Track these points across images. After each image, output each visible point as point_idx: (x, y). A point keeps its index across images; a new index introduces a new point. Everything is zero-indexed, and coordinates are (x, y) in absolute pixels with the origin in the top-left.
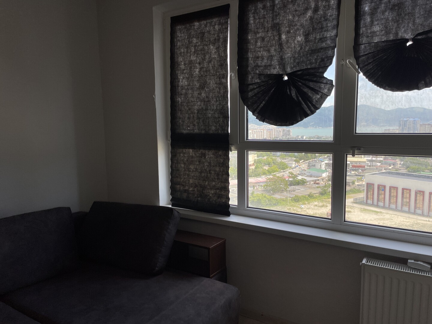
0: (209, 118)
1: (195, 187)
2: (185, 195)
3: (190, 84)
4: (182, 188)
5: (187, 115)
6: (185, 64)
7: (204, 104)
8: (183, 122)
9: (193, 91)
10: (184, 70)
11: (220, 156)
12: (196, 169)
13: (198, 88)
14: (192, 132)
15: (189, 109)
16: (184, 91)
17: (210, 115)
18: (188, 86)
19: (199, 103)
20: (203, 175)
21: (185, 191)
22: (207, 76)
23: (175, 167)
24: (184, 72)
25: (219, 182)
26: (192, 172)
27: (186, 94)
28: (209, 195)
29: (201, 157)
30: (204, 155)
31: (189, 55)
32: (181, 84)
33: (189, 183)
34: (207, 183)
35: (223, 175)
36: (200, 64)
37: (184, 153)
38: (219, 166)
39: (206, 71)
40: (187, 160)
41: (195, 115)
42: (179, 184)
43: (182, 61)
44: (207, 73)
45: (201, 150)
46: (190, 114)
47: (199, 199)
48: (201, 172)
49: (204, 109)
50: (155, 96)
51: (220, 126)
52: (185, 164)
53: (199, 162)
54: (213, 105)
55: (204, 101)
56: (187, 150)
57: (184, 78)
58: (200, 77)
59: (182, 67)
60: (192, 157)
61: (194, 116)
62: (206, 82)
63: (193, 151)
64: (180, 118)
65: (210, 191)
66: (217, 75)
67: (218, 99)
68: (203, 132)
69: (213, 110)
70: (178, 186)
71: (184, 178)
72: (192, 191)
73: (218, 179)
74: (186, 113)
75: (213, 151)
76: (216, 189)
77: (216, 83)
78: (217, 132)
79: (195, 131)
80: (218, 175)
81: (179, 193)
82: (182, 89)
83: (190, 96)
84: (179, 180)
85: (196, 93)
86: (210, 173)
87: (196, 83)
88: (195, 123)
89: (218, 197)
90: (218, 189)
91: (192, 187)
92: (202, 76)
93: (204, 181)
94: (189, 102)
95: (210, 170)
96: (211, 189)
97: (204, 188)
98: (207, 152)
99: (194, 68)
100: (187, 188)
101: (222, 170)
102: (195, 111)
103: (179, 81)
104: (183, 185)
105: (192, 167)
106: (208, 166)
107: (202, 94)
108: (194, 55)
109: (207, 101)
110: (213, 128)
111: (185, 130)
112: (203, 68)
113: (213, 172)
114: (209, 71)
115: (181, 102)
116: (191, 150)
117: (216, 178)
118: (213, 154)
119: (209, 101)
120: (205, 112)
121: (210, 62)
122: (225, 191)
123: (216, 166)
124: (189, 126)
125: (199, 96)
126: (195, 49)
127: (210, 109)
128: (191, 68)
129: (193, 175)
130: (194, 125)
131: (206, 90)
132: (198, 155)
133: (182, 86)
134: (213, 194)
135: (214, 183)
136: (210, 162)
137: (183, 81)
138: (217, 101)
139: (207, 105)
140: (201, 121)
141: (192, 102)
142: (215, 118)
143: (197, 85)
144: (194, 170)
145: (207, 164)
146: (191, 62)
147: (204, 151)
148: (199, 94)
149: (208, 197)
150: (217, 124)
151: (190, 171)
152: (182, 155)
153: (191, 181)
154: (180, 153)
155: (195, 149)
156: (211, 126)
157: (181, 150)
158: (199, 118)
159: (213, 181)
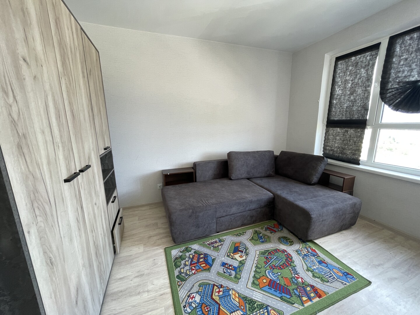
0: (354, 110)
1: (338, 148)
2: (331, 153)
3: (343, 92)
4: (330, 148)
6: (341, 82)
7: (352, 103)
8: (336, 113)
9: (345, 96)
11: (359, 132)
12: (341, 139)
13: (349, 94)
14: (341, 119)
15: (341, 106)
16: (339, 97)
17: (355, 109)
18: (342, 94)
19: (348, 103)
20: (345, 142)
21: (332, 150)
22: (356, 87)
23: (327, 137)
24: (341, 86)
25: (355, 147)
26: (338, 140)
27: (340, 98)
28: (347, 153)
29: (345, 132)
30: (347, 131)
31: (345, 76)
32: (337, 93)
33: (335, 146)
34: (346, 147)
35: (359, 142)
36: (352, 81)
37: (334, 130)
38: (357, 137)
39: (356, 84)
40: (335, 134)
41: (344, 110)
42: (329, 146)
43: (339, 81)
44: (356, 86)
45: (345, 129)
46: (341, 109)
47: (340, 155)
48: (343, 141)
49: (351, 106)
50: (319, 101)
51: (361, 115)
52: (333, 136)
53: (343, 135)
54: (358, 103)
55: (352, 101)
56: (336, 129)
57: (340, 90)
59: (340, 84)
60: (339, 132)
61: (343, 110)
62: (355, 90)
63: (340, 129)
64: (334, 112)
65: (348, 151)
66: (364, 85)
67: (362, 100)
68: (349, 119)
69: (357, 106)
70: (328, 147)
71: (332, 144)
72: (336, 150)
73: (354, 145)
74: (338, 109)
75: (354, 129)
76: (352, 150)
77: (362, 91)
78: (358, 118)
79: (343, 118)
80: (355, 142)
81: (328, 151)
82: (338, 96)
83: (342, 99)
84: (328, 144)
85: (347, 98)
86: (350, 141)
87: (348, 92)
88: (344, 114)
89: (353, 155)
90: (354, 150)
91: (336, 148)
92: (353, 87)
93: (345, 146)
94: (341, 103)
95: (350, 140)
96: (349, 150)
97: (344, 149)
98: (349, 130)
99: (348, 84)
100: (333, 148)
101: (358, 139)
102: (345, 107)
103: (336, 92)
104: (331, 147)
105: (338, 138)
106: (349, 137)
107: (351, 98)
108: (349, 76)
109: (354, 101)
110: (356, 116)
111: (336, 118)
113: (352, 141)
114: (358, 84)
115: (336, 103)
116: (339, 129)
117: (354, 144)
118: (353, 131)
119: (355, 101)
120: (351, 107)
121: (360, 78)
122: (359, 151)
123: (355, 137)
124: (339, 116)
125: (349, 99)
126: (350, 73)
127: (355, 106)
128: (346, 83)
129: (338, 142)
130: (343, 115)
131: (354, 95)
132: (343, 131)
133: (338, 94)
134: (350, 153)
135: (351, 147)
136: (351, 135)
137: (338, 91)
138: (361, 101)
139: (354, 103)
140: (348, 112)
141: (343, 102)
142: (359, 110)
143: (348, 93)
144: (339, 139)
145: (349, 136)
146: (346, 80)
147: (347, 129)
148: (349, 98)
149: (346, 154)
150: (359, 114)
151: (336, 140)
152: (332, 131)
153: (336, 145)
154: (331, 130)
155: (342, 128)
156: (355, 115)
157: (332, 128)
158: (346, 111)
159: (351, 145)
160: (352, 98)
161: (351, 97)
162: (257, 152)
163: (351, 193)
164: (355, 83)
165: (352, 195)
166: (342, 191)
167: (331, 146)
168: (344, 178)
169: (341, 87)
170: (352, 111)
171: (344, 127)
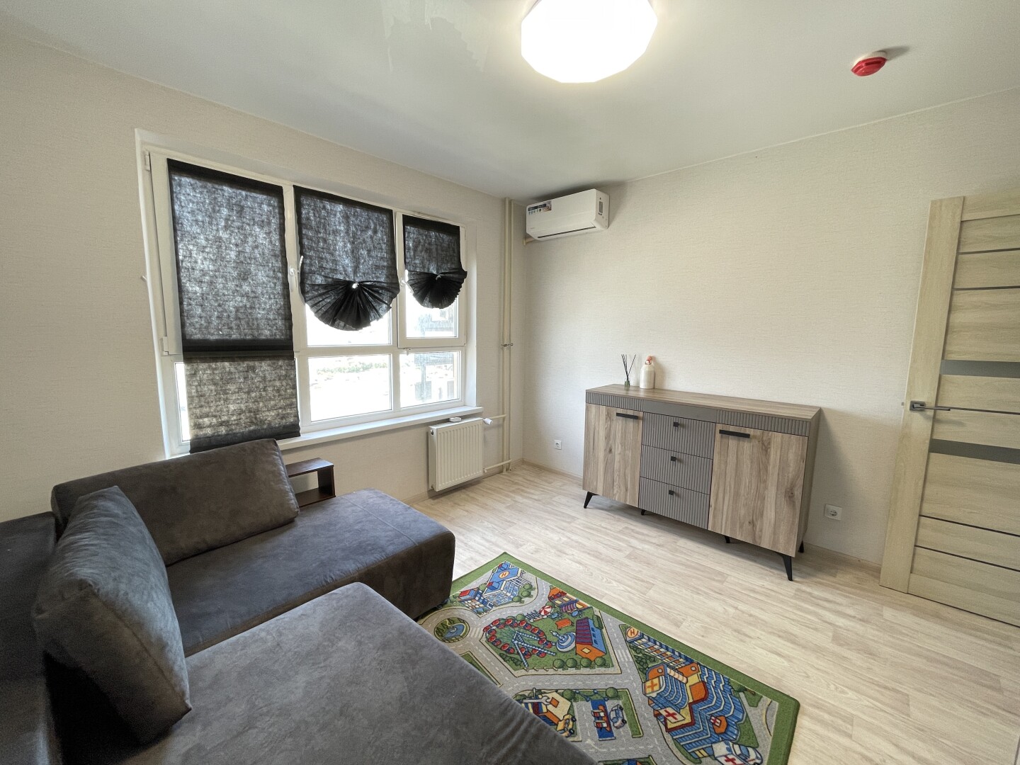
0: (257, 319)
1: (241, 414)
2: (223, 430)
3: (219, 269)
4: (214, 421)
5: (216, 313)
6: (206, 239)
7: (248, 301)
8: (209, 323)
11: (281, 366)
12: (240, 389)
13: (235, 277)
14: (227, 338)
15: (219, 305)
17: (259, 315)
18: (216, 271)
19: (238, 298)
20: (253, 395)
21: (221, 424)
22: (251, 264)
24: (206, 250)
25: (280, 400)
26: (232, 394)
27: (212, 282)
28: (267, 419)
29: (247, 371)
31: (214, 228)
32: (199, 266)
33: (228, 411)
34: (261, 404)
36: (237, 245)
37: (213, 369)
38: (279, 379)
39: (249, 258)
40: (221, 379)
41: (233, 315)
43: (198, 234)
44: (251, 261)
45: (246, 362)
46: (222, 311)
49: (248, 306)
50: (146, 277)
51: (277, 329)
53: (245, 378)
54: (265, 303)
55: (248, 297)
56: (218, 364)
57: (205, 259)
58: (239, 263)
59: (202, 242)
60: (231, 372)
61: (229, 316)
62: (250, 271)
63: (230, 365)
64: (200, 317)
65: (267, 413)
66: (268, 266)
67: (272, 296)
69: (264, 309)
71: (217, 406)
72: (235, 420)
73: (279, 396)
74: (214, 311)
75: (269, 362)
76: (277, 409)
77: (268, 276)
78: (272, 337)
79: (234, 336)
80: (279, 391)
81: (209, 429)
82: (203, 275)
83: (220, 286)
85: (231, 285)
86: (265, 390)
87: (230, 270)
88: (233, 325)
89: (282, 418)
90: (280, 408)
91: (233, 415)
92: (242, 262)
93: (257, 403)
96: (269, 411)
97: (257, 411)
98: (257, 363)
99: (226, 249)
100: (224, 418)
102: (231, 308)
104: (217, 416)
105: (232, 387)
106: (260, 382)
107: (244, 287)
109: (253, 298)
110: (266, 332)
111: (213, 334)
112: (243, 252)
113: (270, 389)
114: (255, 258)
115: (203, 294)
116: (227, 364)
117: (276, 395)
118: (268, 366)
119: (256, 297)
120: (250, 311)
121: (255, 247)
123: (274, 380)
124: (220, 330)
125: (238, 289)
126: (226, 223)
127: (259, 308)
128: (219, 247)
129: (234, 398)
130: (231, 328)
131: (250, 282)
132: (241, 369)
133: (202, 270)
134: (273, 416)
135: (272, 403)
138: (270, 298)
139: (253, 302)
140: (243, 322)
141: (224, 295)
142: (270, 319)
143: (234, 273)
144: (237, 390)
145: (260, 379)
146: (219, 239)
147: (251, 363)
148: (237, 286)
149: (267, 422)
150: (272, 327)
151: (228, 394)
152: (209, 372)
155: (234, 361)
157: (207, 364)
158: (237, 318)
160: (246, 288)
161: (242, 285)
164: (246, 255)
170: (253, 319)
171: (244, 359)
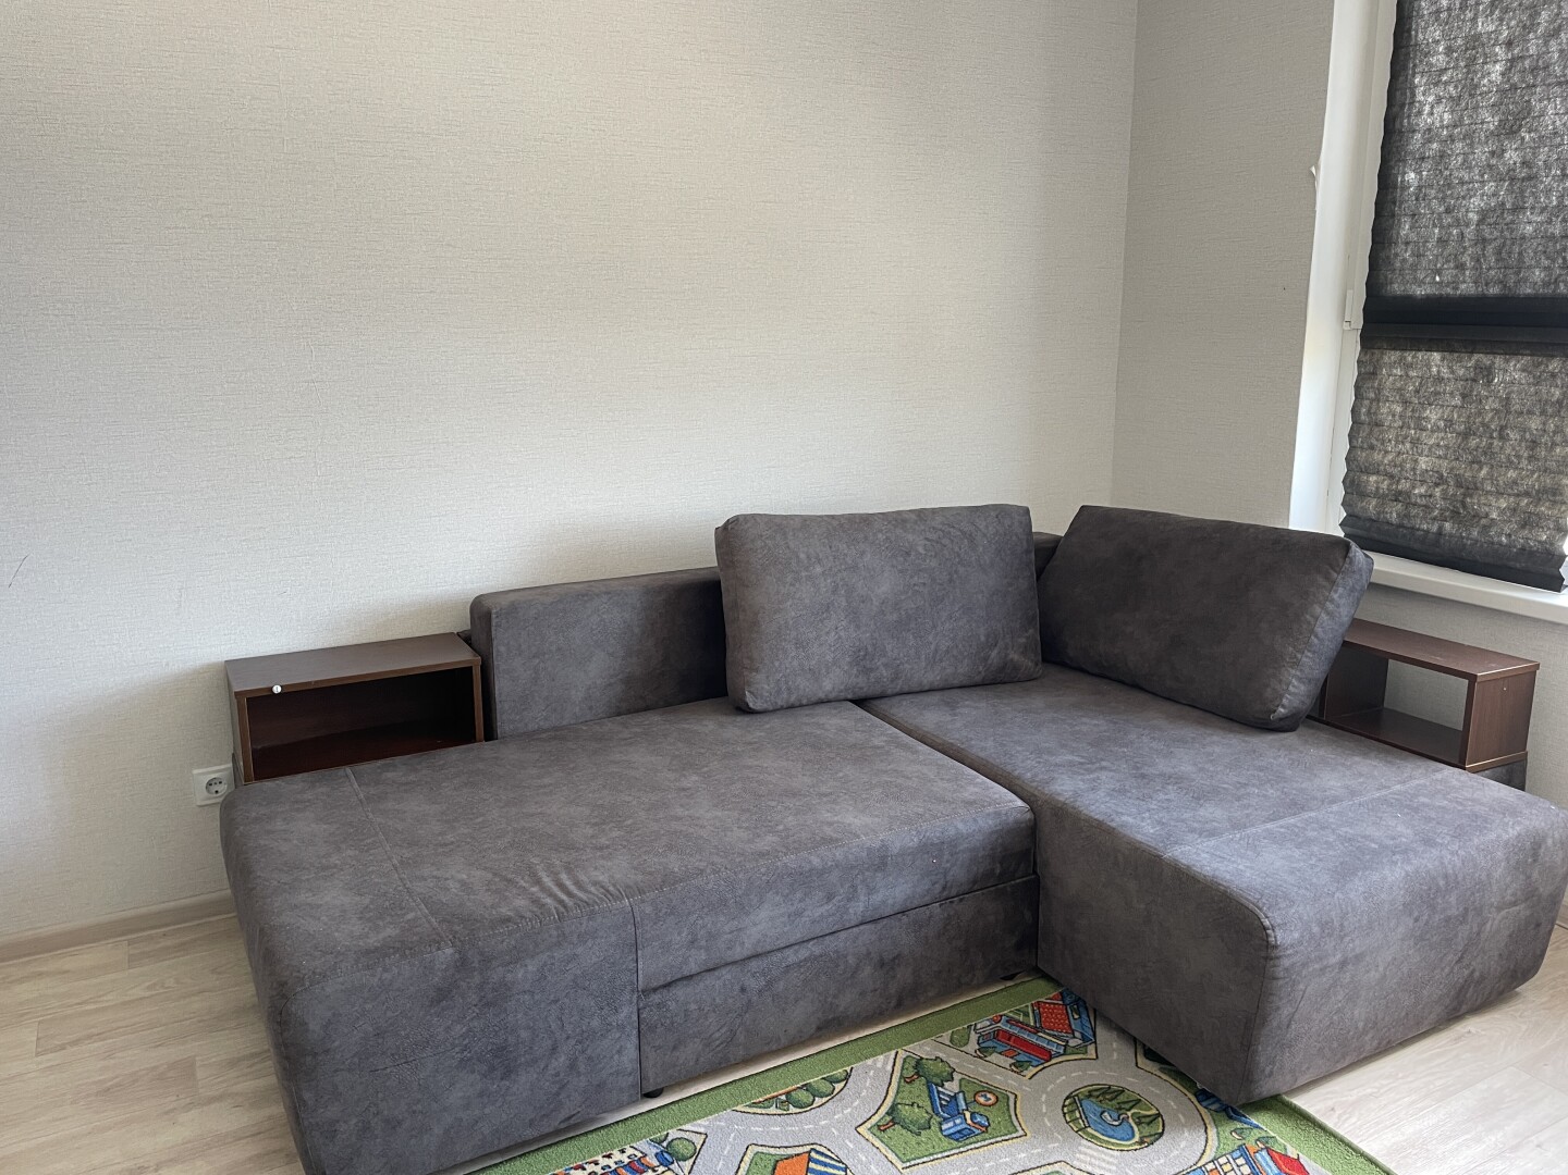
1: (1437, 485)
4: (1385, 485)
5: (1437, 231)
6: (1449, 51)
7: (1510, 191)
8: (1419, 256)
9: (1471, 145)
10: (1443, 71)
12: (1449, 422)
13: (1492, 132)
14: (1449, 290)
15: (1448, 211)
16: (1435, 146)
17: (1530, 228)
19: (1490, 187)
20: (1473, 442)
22: (1534, 86)
23: (1369, 413)
24: (1444, 78)
25: (1533, 472)
28: (1487, 515)
29: (1474, 380)
30: (1487, 373)
32: (1425, 120)
33: (1414, 469)
34: (1484, 472)
35: (1554, 444)
37: (1410, 366)
38: (1543, 413)
39: (1534, 70)
40: (1417, 391)
41: (1470, 232)
42: (1377, 473)
43: (1438, 42)
44: (1535, 77)
45: (1476, 357)
46: (1449, 226)
47: (1447, 525)
48: (1466, 435)
50: (1317, 168)
52: (1405, 403)
53: (1464, 396)
55: (1512, 179)
57: (1439, 100)
59: (1439, 60)
60: (1439, 379)
61: (1462, 236)
62: (1528, 108)
63: (1443, 359)
64: (1407, 243)
65: (1493, 500)
68: (1494, 290)
70: (1373, 478)
71: (1399, 453)
73: (1531, 458)
74: (1434, 226)
75: (1525, 360)
76: (1518, 495)
79: (1463, 286)
80: (1534, 444)
81: (1374, 502)
82: (1430, 141)
83: (1458, 161)
84: (1377, 456)
86: (1502, 437)
88: (1466, 259)
89: (1524, 525)
91: (1423, 482)
92: (1514, 88)
93: (1476, 466)
94: (1449, 186)
95: (1502, 428)
97: (1470, 488)
98: (1499, 361)
99: (1485, 63)
101: (1551, 427)
102: (1471, 215)
103: (1420, 113)
104: (1392, 477)
106: (1497, 411)
107: (1507, 155)
109: (1523, 179)
110: (1538, 275)
111: (1422, 282)
112: (1522, 58)
113: (1513, 435)
115: (1419, 188)
116: (1436, 356)
117: (1526, 455)
118: (1523, 371)
120: (1509, 218)
122: (1555, 502)
124: (1438, 271)
128: (1472, 61)
129: (1432, 441)
130: (1461, 267)
131: (1523, 139)
132: (1461, 372)
133: (1429, 130)
134: (1502, 512)
135: (1512, 474)
136: (1508, 399)
137: (1431, 110)
139: (1522, 191)
140: (1490, 249)
141: (1462, 183)
143: (1492, 122)
144: (1442, 424)
145: (1496, 405)
146: (1474, 41)
147: (1486, 360)
148: (1493, 153)
149: (1483, 521)
152: (1398, 372)
153: (1423, 463)
154: (1392, 366)
155: (1452, 351)
156: (1530, 267)
158: (1482, 241)
159: (1510, 464)
160: (1512, 156)
161: (1504, 151)
162: (921, 514)
163: (1514, 774)
164: (1527, 63)
165: (1523, 789)
166: (1460, 764)
167: (1395, 471)
168: (1472, 678)
169: (1446, 83)
170: (1514, 241)
171: (1471, 347)
